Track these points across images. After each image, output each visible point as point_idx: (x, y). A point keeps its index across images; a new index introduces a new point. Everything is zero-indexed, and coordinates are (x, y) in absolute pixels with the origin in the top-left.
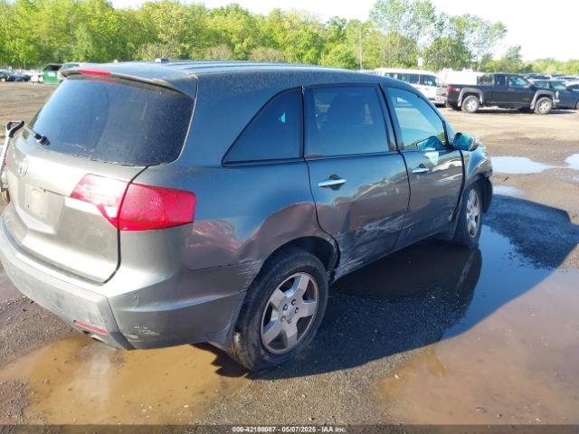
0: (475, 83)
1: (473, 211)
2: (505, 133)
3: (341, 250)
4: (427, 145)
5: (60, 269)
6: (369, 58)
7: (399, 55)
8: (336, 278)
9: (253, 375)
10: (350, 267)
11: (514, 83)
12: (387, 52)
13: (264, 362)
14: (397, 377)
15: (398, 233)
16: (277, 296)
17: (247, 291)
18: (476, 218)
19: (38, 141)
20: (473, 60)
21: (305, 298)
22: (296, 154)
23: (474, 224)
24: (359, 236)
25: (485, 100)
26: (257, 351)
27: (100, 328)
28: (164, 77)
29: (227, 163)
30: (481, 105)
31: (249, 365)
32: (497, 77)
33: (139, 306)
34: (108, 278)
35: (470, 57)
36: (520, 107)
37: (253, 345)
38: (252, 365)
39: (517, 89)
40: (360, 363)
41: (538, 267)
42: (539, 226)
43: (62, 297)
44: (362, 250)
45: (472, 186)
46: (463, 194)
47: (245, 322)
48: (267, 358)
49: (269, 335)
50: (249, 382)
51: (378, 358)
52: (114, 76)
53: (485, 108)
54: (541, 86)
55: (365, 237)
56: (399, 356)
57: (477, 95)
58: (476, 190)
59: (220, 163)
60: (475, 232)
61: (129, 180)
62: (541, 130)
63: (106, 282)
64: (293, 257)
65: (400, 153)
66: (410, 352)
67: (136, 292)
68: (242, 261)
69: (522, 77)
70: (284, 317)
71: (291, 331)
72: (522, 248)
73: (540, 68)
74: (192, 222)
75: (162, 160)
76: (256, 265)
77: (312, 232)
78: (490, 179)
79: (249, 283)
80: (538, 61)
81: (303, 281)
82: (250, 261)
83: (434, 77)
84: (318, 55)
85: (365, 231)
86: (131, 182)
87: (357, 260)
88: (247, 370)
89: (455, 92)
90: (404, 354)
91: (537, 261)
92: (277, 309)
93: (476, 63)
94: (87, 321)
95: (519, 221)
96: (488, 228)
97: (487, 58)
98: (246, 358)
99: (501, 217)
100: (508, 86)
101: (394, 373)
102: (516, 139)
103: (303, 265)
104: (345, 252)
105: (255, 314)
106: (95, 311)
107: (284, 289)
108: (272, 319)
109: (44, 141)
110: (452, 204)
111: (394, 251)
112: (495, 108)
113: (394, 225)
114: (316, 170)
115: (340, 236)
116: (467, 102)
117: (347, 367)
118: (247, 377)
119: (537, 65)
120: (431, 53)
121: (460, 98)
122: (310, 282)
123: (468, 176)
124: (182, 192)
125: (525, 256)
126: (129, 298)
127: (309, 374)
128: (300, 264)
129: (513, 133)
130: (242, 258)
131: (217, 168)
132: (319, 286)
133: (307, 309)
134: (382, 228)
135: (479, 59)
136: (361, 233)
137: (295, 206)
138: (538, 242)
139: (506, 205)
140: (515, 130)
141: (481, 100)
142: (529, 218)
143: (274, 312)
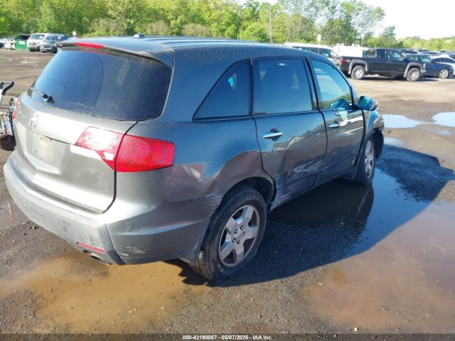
0: (361, 56)
1: (370, 157)
2: (386, 96)
3: (277, 187)
4: (338, 105)
5: (66, 202)
6: (277, 34)
7: (301, 32)
8: (272, 209)
9: (212, 283)
10: (282, 200)
11: (392, 57)
12: (291, 30)
13: (220, 273)
14: (320, 284)
15: (317, 174)
16: (231, 223)
17: (211, 219)
18: (371, 162)
19: (46, 100)
20: (358, 37)
21: (250, 224)
22: (246, 112)
23: (370, 167)
24: (290, 177)
25: (369, 69)
26: (216, 265)
27: (99, 248)
28: (149, 50)
29: (197, 120)
30: (366, 73)
31: (209, 276)
32: (379, 51)
33: (130, 231)
34: (105, 209)
35: (356, 34)
36: (396, 75)
37: (213, 260)
38: (211, 276)
39: (393, 61)
40: (291, 274)
41: (418, 200)
42: (417, 169)
43: (69, 224)
44: (290, 187)
45: (370, 138)
46: (363, 144)
47: (207, 243)
48: (222, 270)
49: (224, 253)
50: (209, 289)
51: (305, 270)
52: (106, 48)
53: (369, 76)
54: (411, 59)
55: (294, 177)
56: (320, 268)
57: (363, 65)
58: (371, 141)
59: (191, 120)
60: (370, 173)
61: (124, 133)
62: (413, 94)
63: (104, 212)
64: (243, 192)
65: (320, 112)
66: (328, 265)
67: (128, 220)
68: (208, 196)
69: (397, 52)
70: (235, 239)
71: (240, 250)
72: (405, 186)
73: (409, 44)
74: (172, 166)
75: (149, 117)
76: (218, 199)
77: (257, 173)
78: (383, 132)
79: (212, 213)
80: (407, 38)
81: (249, 211)
82: (214, 196)
83: (330, 51)
84: (237, 31)
85: (295, 173)
86: (125, 134)
87: (287, 195)
88: (207, 280)
89: (347, 63)
90: (325, 267)
91: (417, 196)
92: (230, 233)
93: (360, 39)
94: (89, 243)
95: (401, 165)
96: (379, 170)
97: (369, 36)
98: (207, 271)
99: (389, 161)
100: (387, 59)
101: (317, 281)
102: (395, 101)
103: (250, 199)
104: (280, 189)
105: (215, 237)
106: (96, 235)
107: (235, 218)
108: (226, 241)
109: (51, 100)
110: (355, 152)
111: (313, 188)
112: (377, 76)
113: (314, 168)
114: (261, 124)
115: (277, 177)
116: (356, 71)
117: (282, 277)
118: (207, 285)
119: (406, 42)
120: (326, 30)
121: (350, 67)
122: (254, 212)
123: (368, 130)
124: (165, 142)
125: (409, 192)
126: (122, 225)
127: (254, 283)
128: (248, 199)
129: (392, 96)
130: (208, 193)
131: (190, 123)
132: (260, 215)
133: (251, 233)
134: (307, 170)
135: (363, 36)
136: (291, 175)
137: (248, 153)
138: (417, 181)
139: (391, 153)
140: (393, 94)
141: (366, 69)
142: (409, 163)
143: (228, 235)
